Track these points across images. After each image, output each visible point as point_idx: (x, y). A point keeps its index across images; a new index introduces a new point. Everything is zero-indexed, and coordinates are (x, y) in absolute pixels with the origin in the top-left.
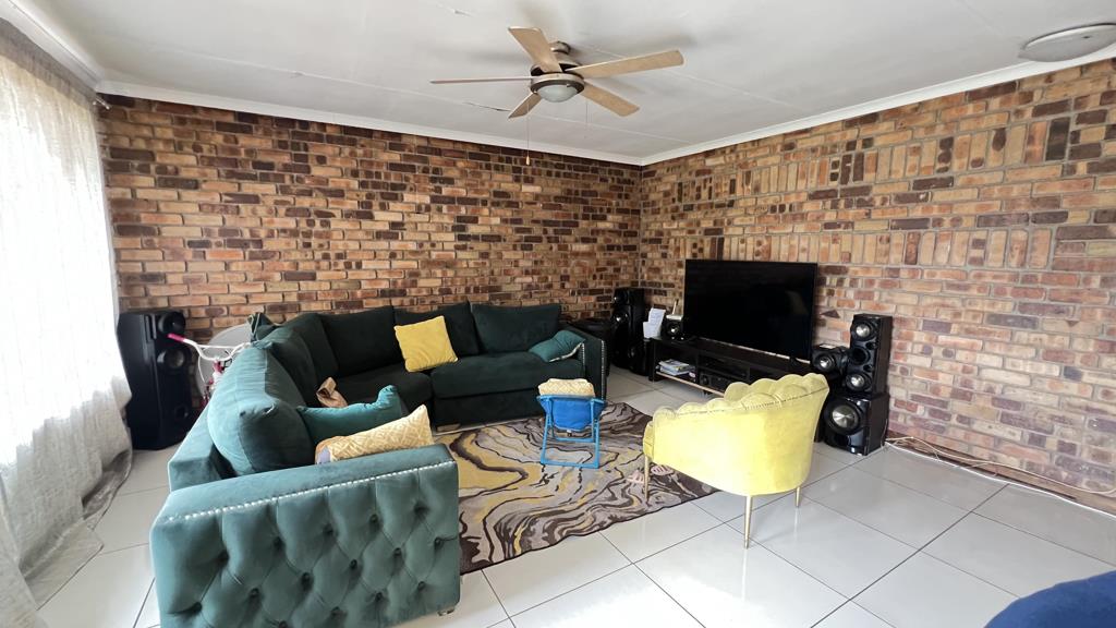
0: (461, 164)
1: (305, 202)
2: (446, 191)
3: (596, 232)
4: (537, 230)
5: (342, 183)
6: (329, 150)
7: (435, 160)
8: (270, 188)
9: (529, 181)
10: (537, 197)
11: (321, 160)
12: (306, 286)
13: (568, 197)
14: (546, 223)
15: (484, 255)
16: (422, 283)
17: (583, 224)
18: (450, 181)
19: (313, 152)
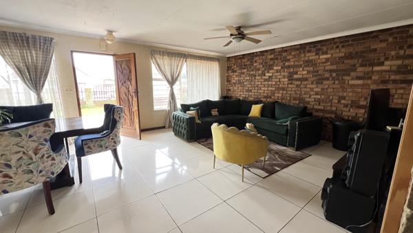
0: (293, 53)
2: (287, 64)
7: (284, 54)
9: (323, 53)
10: (327, 60)
14: (331, 71)
15: (298, 86)
18: (289, 60)
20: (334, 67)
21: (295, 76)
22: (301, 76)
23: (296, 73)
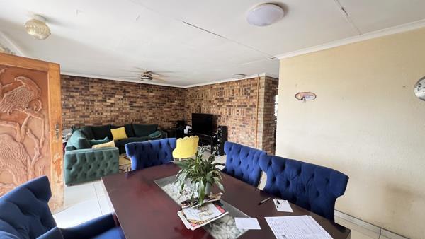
0: (132, 88)
1: (88, 98)
2: (127, 95)
3: (171, 105)
4: (154, 105)
5: (98, 93)
6: (95, 85)
7: (124, 87)
8: (78, 94)
9: (151, 92)
10: (154, 96)
11: (92, 87)
12: (86, 119)
13: (163, 96)
14: (156, 103)
15: (138, 111)
16: (119, 118)
17: (167, 103)
18: (128, 92)
19: (90, 85)
20: (157, 101)
21: (135, 105)
22: (139, 105)
23: (135, 102)
